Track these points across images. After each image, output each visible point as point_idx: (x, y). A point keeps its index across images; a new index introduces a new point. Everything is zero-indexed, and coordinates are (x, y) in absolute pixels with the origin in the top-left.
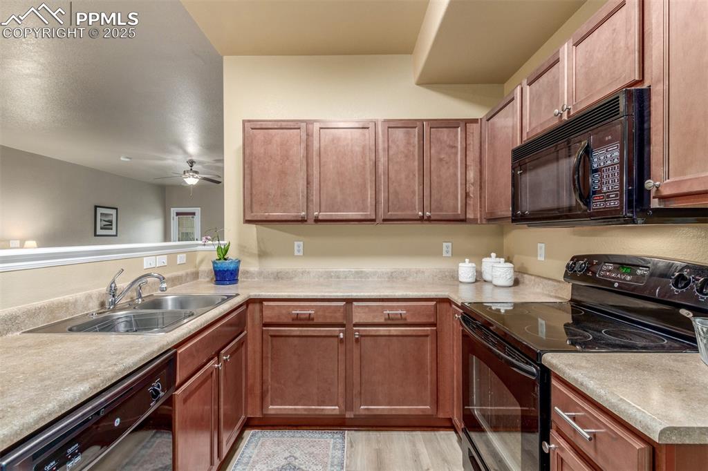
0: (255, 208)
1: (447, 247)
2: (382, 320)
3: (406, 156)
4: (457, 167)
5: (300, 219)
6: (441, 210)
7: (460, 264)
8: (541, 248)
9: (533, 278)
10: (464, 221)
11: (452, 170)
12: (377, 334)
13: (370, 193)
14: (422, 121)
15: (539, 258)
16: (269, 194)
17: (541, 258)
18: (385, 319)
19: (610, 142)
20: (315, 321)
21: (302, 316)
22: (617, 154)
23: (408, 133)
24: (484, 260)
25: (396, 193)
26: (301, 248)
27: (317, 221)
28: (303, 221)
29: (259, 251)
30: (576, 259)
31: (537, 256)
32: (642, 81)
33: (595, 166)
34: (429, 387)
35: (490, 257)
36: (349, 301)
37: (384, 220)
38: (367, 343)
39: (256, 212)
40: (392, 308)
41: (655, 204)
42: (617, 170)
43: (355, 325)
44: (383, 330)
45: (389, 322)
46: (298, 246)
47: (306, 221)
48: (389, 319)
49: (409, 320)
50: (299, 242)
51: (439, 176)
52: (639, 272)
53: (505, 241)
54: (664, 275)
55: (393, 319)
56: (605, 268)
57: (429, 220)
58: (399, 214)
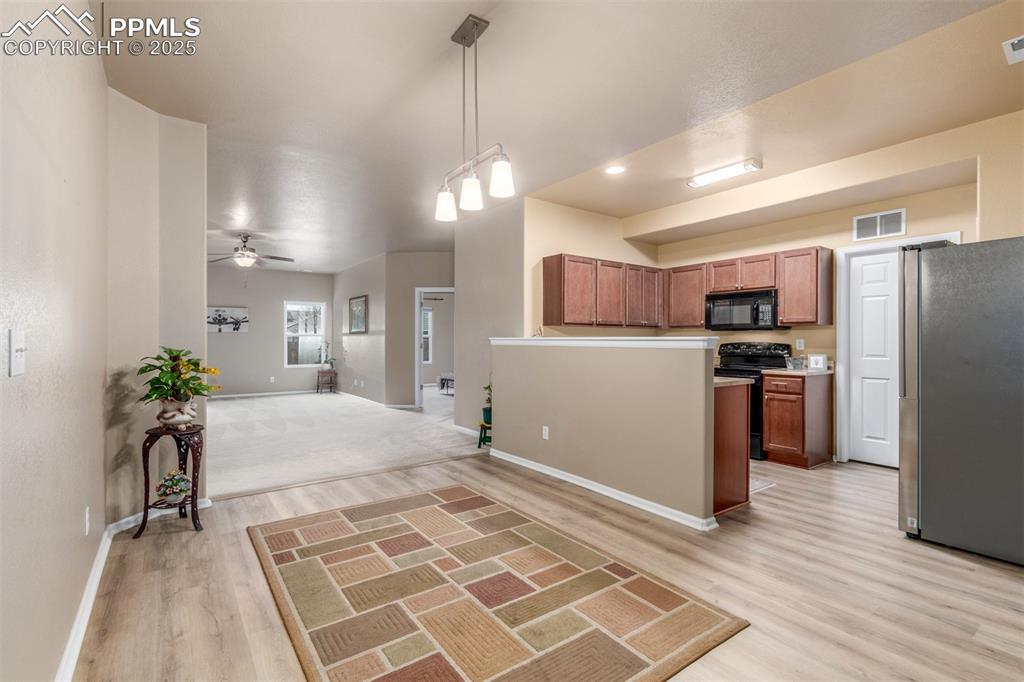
3: (636, 287)
5: (591, 323)
6: (650, 320)
10: (657, 327)
11: (653, 298)
14: (643, 267)
19: (767, 304)
22: (770, 308)
23: (637, 274)
25: (632, 309)
28: (592, 325)
30: (727, 345)
32: (775, 287)
33: (760, 311)
37: (628, 325)
41: (779, 324)
42: (770, 313)
52: (758, 347)
54: (768, 349)
56: (742, 348)
57: (645, 326)
58: (635, 322)
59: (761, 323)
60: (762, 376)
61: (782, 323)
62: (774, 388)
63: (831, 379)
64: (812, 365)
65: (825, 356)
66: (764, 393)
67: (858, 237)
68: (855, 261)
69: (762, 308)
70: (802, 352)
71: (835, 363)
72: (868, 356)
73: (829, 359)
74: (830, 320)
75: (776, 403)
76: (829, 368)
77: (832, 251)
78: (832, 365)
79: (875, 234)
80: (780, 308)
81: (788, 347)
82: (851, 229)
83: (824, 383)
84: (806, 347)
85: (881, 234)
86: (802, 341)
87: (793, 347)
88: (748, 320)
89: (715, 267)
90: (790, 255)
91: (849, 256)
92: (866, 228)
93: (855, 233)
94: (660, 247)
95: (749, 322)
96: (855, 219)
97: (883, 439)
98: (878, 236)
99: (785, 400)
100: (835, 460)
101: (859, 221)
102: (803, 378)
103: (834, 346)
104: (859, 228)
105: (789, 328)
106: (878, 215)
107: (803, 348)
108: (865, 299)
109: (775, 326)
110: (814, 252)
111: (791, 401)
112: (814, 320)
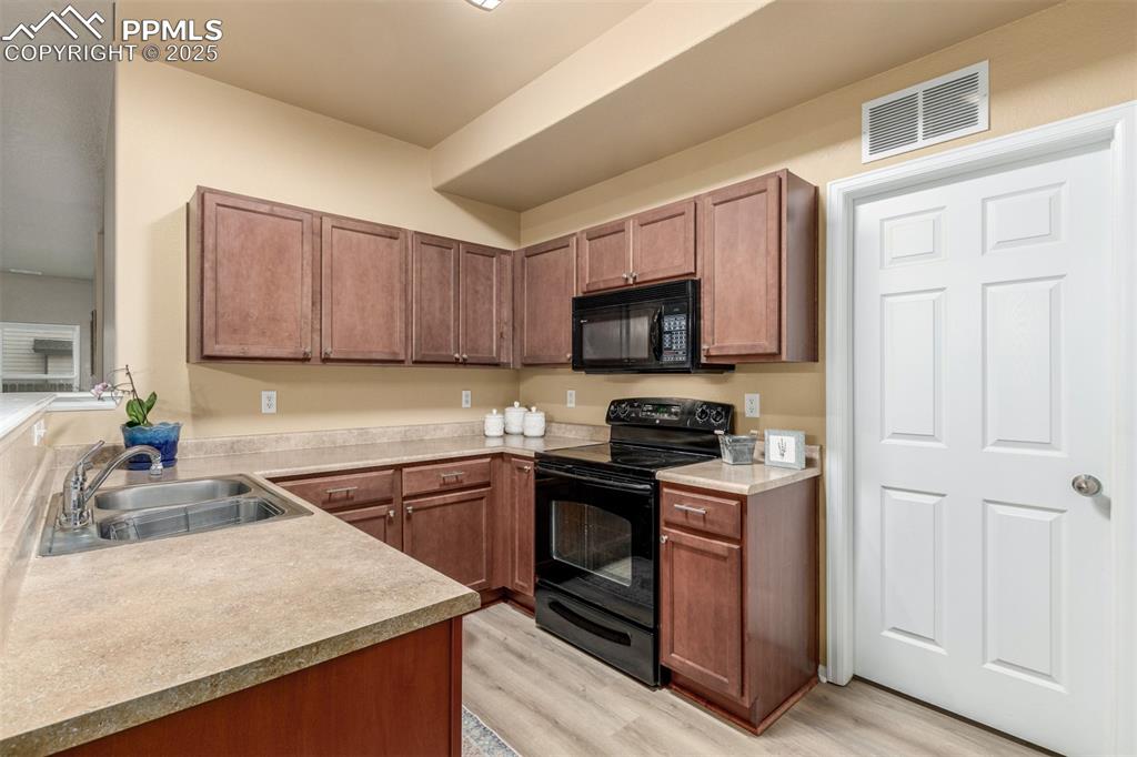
0: (222, 337)
1: (467, 396)
2: (437, 487)
3: (441, 283)
4: (492, 304)
5: (302, 356)
6: (477, 352)
7: (488, 416)
8: (571, 395)
9: (563, 425)
10: (497, 365)
11: (487, 306)
12: (432, 504)
13: (399, 324)
14: (459, 242)
15: (569, 405)
16: (248, 315)
17: (571, 405)
18: (441, 485)
19: (678, 313)
20: (355, 500)
21: (338, 496)
22: (684, 323)
23: (442, 254)
24: (507, 409)
25: (429, 328)
26: (274, 402)
27: (326, 360)
28: (305, 359)
29: (193, 408)
30: (617, 403)
31: (566, 403)
32: (694, 274)
33: (666, 329)
34: (484, 556)
35: (513, 405)
36: (399, 468)
37: (415, 362)
38: (420, 518)
39: (226, 343)
40: (447, 470)
41: (704, 360)
42: (684, 335)
43: (405, 498)
44: (437, 499)
45: (445, 488)
46: (268, 398)
47: (309, 360)
48: (444, 484)
49: (466, 483)
50: (270, 393)
51: (475, 312)
52: (673, 410)
53: (521, 388)
54: (691, 413)
55: (448, 484)
56: (645, 409)
57: (465, 363)
58: (432, 354)
59: (667, 358)
60: (657, 485)
61: (708, 357)
62: (680, 519)
63: (815, 487)
64: (774, 455)
65: (801, 435)
66: (664, 528)
67: (874, 148)
68: (864, 210)
69: (670, 323)
70: (754, 422)
71: (822, 451)
72: (895, 435)
73: (810, 440)
74: (813, 350)
75: (684, 554)
76: (809, 462)
77: (816, 189)
78: (816, 456)
79: (913, 138)
80: (706, 324)
81: (727, 412)
82: (858, 134)
83: (799, 501)
84: (763, 411)
85: (926, 136)
86: (757, 397)
87: (738, 409)
88: (642, 352)
89: (590, 240)
90: (725, 199)
91: (854, 199)
92: (890, 128)
93: (866, 141)
94: (523, 215)
95: (645, 355)
96: (867, 107)
97: (932, 641)
98: (921, 142)
99: (703, 552)
100: (824, 680)
101: (874, 111)
102: (742, 499)
103: (820, 411)
104: (873, 129)
105: (731, 368)
106: (919, 89)
107: (757, 414)
108: (889, 299)
109: (696, 363)
110: (772, 185)
111: (717, 556)
112: (775, 350)
